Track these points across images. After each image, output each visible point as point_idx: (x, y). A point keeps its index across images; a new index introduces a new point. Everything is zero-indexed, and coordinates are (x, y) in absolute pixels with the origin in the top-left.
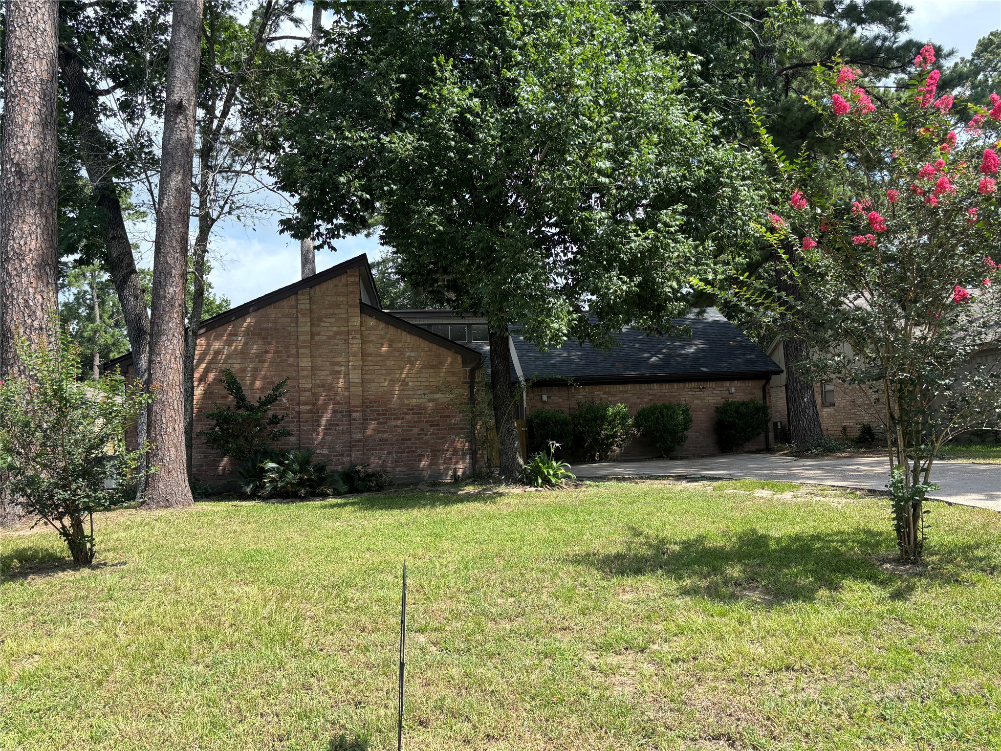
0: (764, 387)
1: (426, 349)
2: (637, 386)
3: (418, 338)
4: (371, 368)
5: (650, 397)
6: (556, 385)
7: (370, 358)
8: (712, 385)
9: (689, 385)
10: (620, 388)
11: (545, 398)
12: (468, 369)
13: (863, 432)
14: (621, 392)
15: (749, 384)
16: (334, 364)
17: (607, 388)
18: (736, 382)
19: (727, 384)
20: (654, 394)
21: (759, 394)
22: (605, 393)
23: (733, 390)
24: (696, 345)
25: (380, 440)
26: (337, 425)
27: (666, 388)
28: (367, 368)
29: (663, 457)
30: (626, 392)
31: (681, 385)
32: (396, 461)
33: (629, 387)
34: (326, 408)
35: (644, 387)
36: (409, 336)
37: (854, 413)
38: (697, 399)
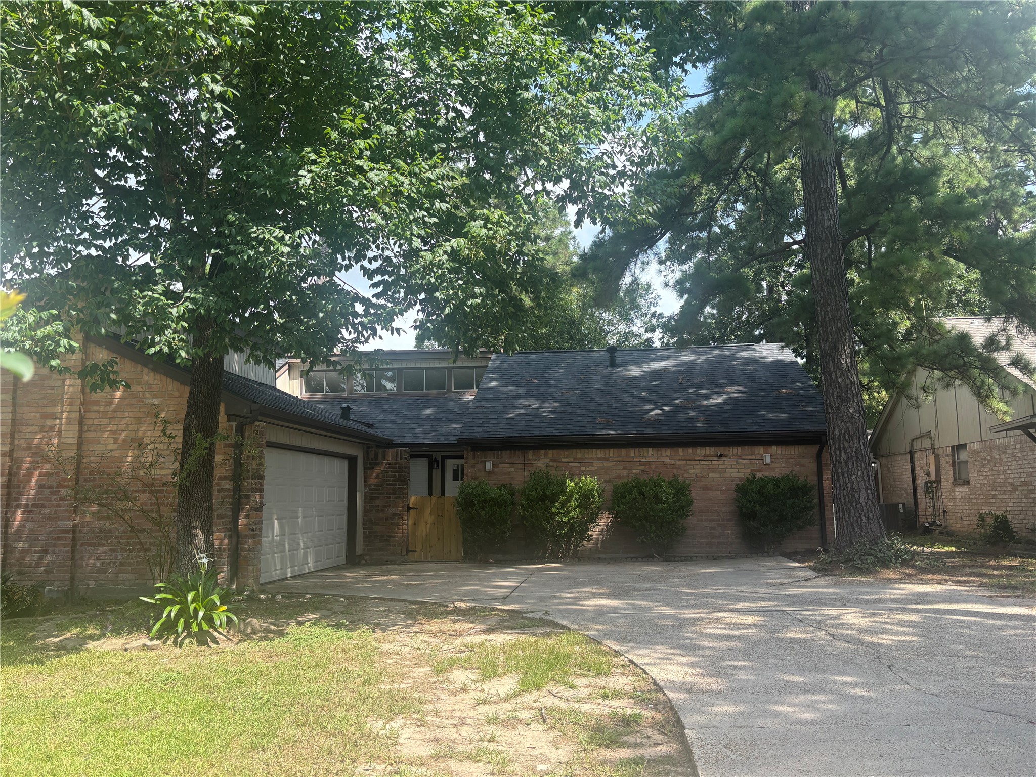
0: (819, 455)
1: (177, 394)
2: (624, 452)
3: (164, 378)
4: (96, 422)
5: (642, 468)
6: (506, 448)
7: (95, 408)
8: (737, 451)
9: (701, 451)
10: (599, 453)
11: (489, 466)
12: (234, 424)
13: (996, 527)
14: (600, 460)
15: (795, 450)
16: (45, 416)
17: (579, 453)
18: (774, 447)
19: (761, 450)
20: (649, 463)
21: (811, 464)
22: (575, 460)
23: (768, 459)
24: (728, 393)
25: (101, 531)
26: (43, 506)
27: (666, 454)
28: (90, 422)
29: (653, 557)
30: (606, 459)
31: (690, 450)
32: (121, 564)
33: (611, 453)
34: (30, 481)
35: (633, 452)
36: (152, 374)
37: (994, 497)
38: (713, 471)
